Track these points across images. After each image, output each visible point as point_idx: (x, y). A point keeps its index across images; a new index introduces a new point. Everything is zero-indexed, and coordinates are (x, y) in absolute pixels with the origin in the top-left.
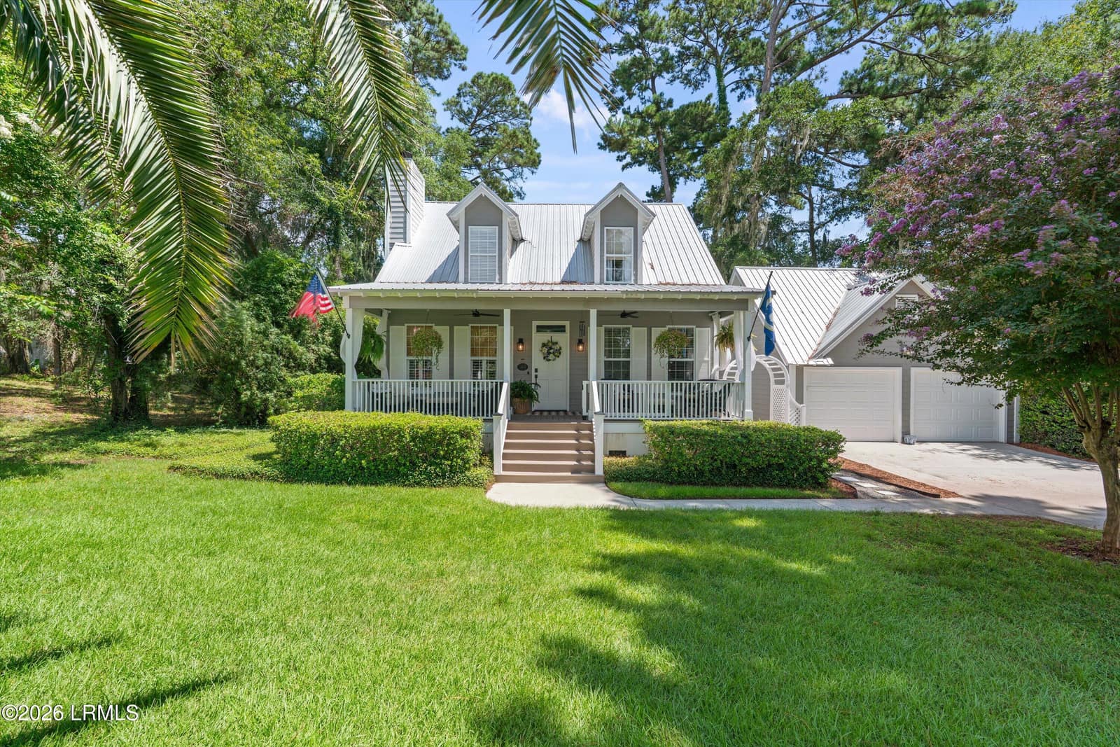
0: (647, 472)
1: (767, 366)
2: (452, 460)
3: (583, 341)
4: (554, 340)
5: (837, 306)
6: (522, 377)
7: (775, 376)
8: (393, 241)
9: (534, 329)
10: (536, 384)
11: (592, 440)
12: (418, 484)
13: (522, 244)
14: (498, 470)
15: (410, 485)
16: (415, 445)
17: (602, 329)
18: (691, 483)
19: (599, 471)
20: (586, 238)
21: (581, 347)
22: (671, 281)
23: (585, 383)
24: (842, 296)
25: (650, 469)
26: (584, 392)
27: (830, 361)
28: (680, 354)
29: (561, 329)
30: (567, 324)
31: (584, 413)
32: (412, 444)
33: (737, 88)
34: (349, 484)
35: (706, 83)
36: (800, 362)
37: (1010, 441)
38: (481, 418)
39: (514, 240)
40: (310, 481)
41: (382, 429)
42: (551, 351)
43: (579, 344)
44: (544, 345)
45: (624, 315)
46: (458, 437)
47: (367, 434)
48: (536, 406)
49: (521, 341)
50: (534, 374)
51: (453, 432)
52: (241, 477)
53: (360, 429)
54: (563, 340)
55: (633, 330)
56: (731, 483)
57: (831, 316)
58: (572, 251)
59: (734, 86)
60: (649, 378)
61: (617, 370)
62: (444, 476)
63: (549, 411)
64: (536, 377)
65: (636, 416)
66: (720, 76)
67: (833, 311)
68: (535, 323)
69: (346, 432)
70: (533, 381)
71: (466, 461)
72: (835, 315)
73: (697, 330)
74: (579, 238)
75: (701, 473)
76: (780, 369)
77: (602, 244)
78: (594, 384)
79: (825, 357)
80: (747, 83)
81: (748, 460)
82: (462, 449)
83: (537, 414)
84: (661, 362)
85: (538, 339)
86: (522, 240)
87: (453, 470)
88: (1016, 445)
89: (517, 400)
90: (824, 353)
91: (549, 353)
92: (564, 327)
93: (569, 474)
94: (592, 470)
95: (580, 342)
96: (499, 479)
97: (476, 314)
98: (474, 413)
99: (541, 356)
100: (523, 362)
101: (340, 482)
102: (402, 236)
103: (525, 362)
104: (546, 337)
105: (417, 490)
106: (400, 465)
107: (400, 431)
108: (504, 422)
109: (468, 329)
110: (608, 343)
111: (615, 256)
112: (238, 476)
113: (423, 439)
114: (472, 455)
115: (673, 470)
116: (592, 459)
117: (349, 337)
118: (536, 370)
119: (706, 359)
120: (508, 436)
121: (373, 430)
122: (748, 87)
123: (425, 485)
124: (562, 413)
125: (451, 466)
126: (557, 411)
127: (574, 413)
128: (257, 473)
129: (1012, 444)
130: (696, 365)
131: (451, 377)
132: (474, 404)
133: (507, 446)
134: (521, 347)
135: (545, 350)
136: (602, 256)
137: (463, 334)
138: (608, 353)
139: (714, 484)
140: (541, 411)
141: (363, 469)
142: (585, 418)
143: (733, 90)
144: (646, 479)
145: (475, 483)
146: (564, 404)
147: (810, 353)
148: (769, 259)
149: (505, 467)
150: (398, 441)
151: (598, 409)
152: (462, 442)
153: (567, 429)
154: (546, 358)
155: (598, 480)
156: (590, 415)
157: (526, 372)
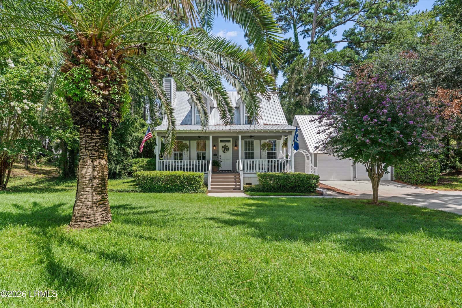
0: (257, 189)
1: (304, 154)
2: (196, 185)
3: (236, 145)
4: (226, 145)
6: (216, 159)
7: (307, 157)
9: (219, 141)
11: (240, 179)
12: (185, 192)
13: (214, 109)
14: (209, 189)
15: (183, 193)
17: (244, 141)
19: (242, 189)
20: (238, 107)
21: (236, 148)
22: (268, 123)
23: (237, 160)
25: (258, 188)
26: (237, 164)
27: (326, 152)
28: (272, 150)
29: (229, 141)
30: (231, 139)
31: (237, 171)
32: (183, 180)
33: (303, 33)
34: (164, 193)
35: (290, 30)
36: (315, 152)
37: (392, 180)
38: (203, 173)
39: (211, 107)
40: (151, 192)
41: (174, 175)
42: (225, 149)
44: (223, 147)
45: (251, 136)
47: (169, 177)
48: (220, 169)
49: (214, 146)
50: (219, 157)
51: (196, 177)
52: (128, 191)
53: (167, 176)
54: (230, 145)
55: (255, 141)
56: (284, 191)
59: (301, 33)
60: (261, 158)
61: (249, 156)
62: (193, 190)
63: (225, 171)
65: (255, 171)
66: (295, 29)
68: (219, 139)
70: (219, 160)
71: (200, 185)
73: (277, 141)
74: (235, 107)
75: (274, 188)
76: (308, 155)
77: (243, 110)
78: (240, 161)
79: (324, 150)
80: (307, 31)
81: (289, 184)
82: (199, 182)
84: (265, 153)
85: (221, 145)
87: (196, 188)
88: (394, 181)
91: (225, 150)
93: (232, 190)
94: (240, 189)
95: (236, 146)
96: (210, 192)
97: (199, 137)
98: (201, 171)
99: (222, 151)
100: (215, 153)
101: (161, 192)
104: (223, 144)
105: (185, 194)
106: (180, 187)
107: (180, 176)
108: (211, 173)
109: (196, 142)
110: (246, 146)
112: (127, 191)
113: (187, 178)
114: (202, 183)
115: (265, 188)
116: (240, 185)
117: (157, 146)
118: (220, 156)
119: (280, 151)
120: (212, 178)
122: (308, 33)
123: (187, 193)
124: (229, 171)
125: (195, 187)
127: (234, 170)
128: (133, 190)
129: (393, 181)
130: (277, 154)
131: (190, 159)
132: (200, 168)
133: (212, 182)
134: (214, 148)
135: (223, 149)
136: (243, 115)
137: (194, 143)
138: (246, 150)
139: (278, 192)
140: (222, 171)
141: (168, 188)
142: (238, 172)
143: (301, 34)
144: (257, 191)
145: (203, 192)
146: (230, 168)
148: (309, 112)
149: (211, 188)
150: (179, 179)
151: (241, 169)
152: (198, 179)
153: (232, 176)
154: (224, 152)
155: (242, 192)
156: (239, 171)
157: (216, 157)
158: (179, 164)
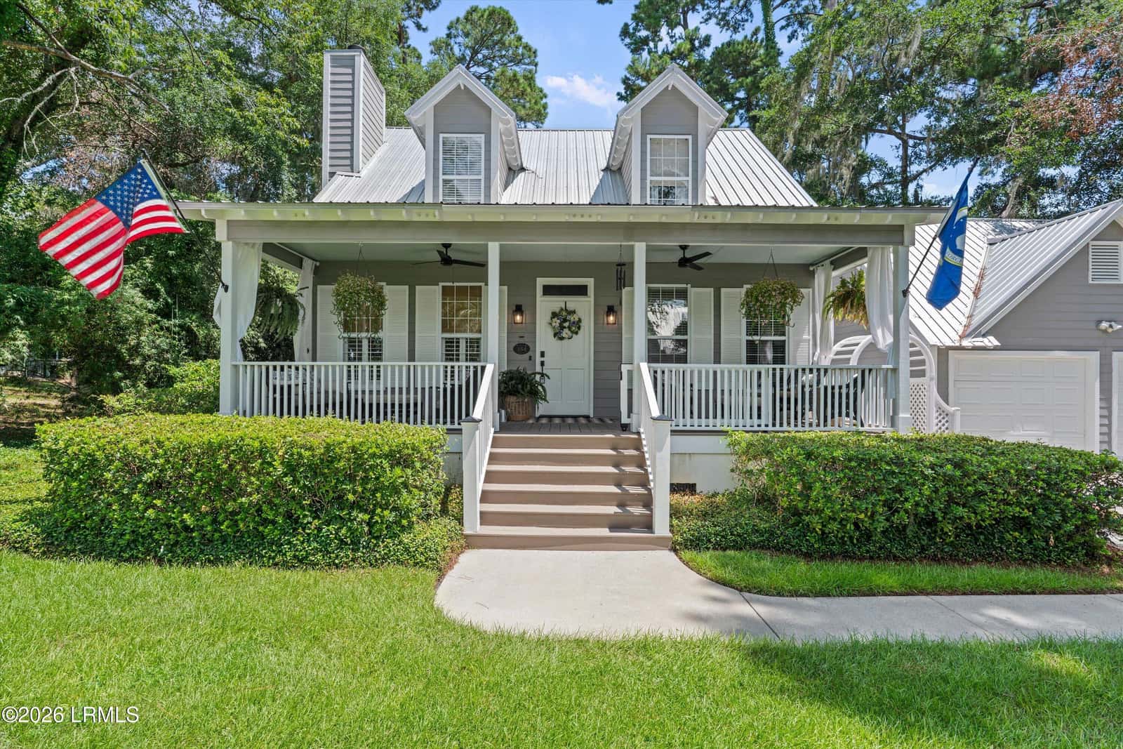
2: (373, 513)
3: (615, 309)
4: (571, 306)
5: (980, 265)
6: (521, 363)
7: (913, 363)
8: (333, 170)
9: (539, 290)
10: (542, 375)
11: (643, 466)
12: (302, 561)
13: (522, 175)
14: (473, 526)
15: (286, 566)
16: (295, 482)
18: (847, 556)
19: (662, 527)
20: (615, 164)
21: (611, 319)
23: (624, 367)
24: (983, 252)
26: (623, 383)
27: (992, 341)
29: (581, 290)
30: (590, 282)
31: (624, 420)
32: (288, 479)
33: (788, 25)
35: (748, 22)
36: (949, 343)
39: (510, 169)
42: (565, 324)
43: (608, 315)
44: (554, 315)
45: (684, 261)
46: (386, 464)
48: (542, 409)
49: (519, 309)
50: (538, 359)
51: (374, 455)
54: (584, 307)
55: (692, 292)
57: (976, 280)
58: (595, 182)
59: (783, 23)
62: (355, 544)
63: (563, 417)
64: (542, 364)
65: (719, 424)
66: (766, 12)
67: (977, 272)
68: (541, 282)
69: (156, 456)
70: (538, 369)
71: (402, 513)
72: (982, 277)
74: (604, 165)
75: (868, 535)
76: (919, 353)
77: (643, 161)
78: (644, 370)
79: (984, 336)
80: (801, 19)
81: (960, 511)
82: (394, 490)
83: (544, 421)
85: (545, 306)
86: (523, 169)
87: (374, 532)
89: (512, 399)
90: (984, 329)
91: (562, 328)
92: (585, 287)
93: (605, 532)
94: (649, 527)
95: (611, 310)
96: (473, 542)
97: (446, 259)
99: (551, 333)
100: (522, 341)
102: (348, 162)
103: (526, 341)
104: (557, 303)
106: (265, 522)
107: (263, 453)
108: (486, 434)
109: (437, 290)
111: (664, 180)
113: (314, 470)
116: (647, 502)
117: (226, 289)
118: (543, 354)
119: (805, 337)
120: (493, 458)
121: (211, 450)
123: (314, 565)
124: (583, 421)
125: (370, 524)
126: (575, 417)
127: (605, 420)
130: (791, 347)
133: (490, 476)
134: (518, 318)
135: (557, 322)
136: (643, 179)
137: (430, 297)
140: (551, 417)
142: (625, 428)
143: (782, 28)
144: (754, 546)
146: (586, 407)
147: (960, 329)
149: (485, 518)
150: (260, 473)
151: (653, 411)
153: (598, 445)
154: (558, 335)
155: (659, 543)
156: (634, 421)
157: (526, 356)
158: (362, 385)
